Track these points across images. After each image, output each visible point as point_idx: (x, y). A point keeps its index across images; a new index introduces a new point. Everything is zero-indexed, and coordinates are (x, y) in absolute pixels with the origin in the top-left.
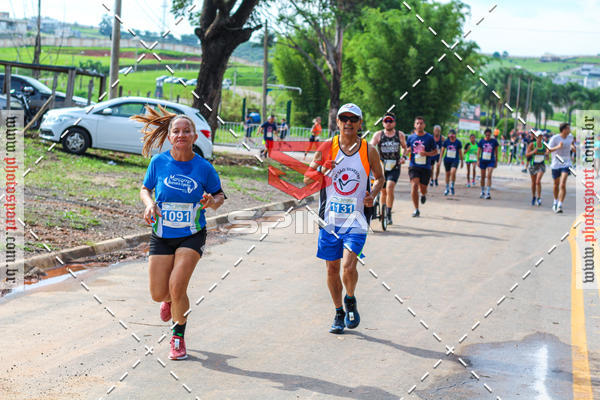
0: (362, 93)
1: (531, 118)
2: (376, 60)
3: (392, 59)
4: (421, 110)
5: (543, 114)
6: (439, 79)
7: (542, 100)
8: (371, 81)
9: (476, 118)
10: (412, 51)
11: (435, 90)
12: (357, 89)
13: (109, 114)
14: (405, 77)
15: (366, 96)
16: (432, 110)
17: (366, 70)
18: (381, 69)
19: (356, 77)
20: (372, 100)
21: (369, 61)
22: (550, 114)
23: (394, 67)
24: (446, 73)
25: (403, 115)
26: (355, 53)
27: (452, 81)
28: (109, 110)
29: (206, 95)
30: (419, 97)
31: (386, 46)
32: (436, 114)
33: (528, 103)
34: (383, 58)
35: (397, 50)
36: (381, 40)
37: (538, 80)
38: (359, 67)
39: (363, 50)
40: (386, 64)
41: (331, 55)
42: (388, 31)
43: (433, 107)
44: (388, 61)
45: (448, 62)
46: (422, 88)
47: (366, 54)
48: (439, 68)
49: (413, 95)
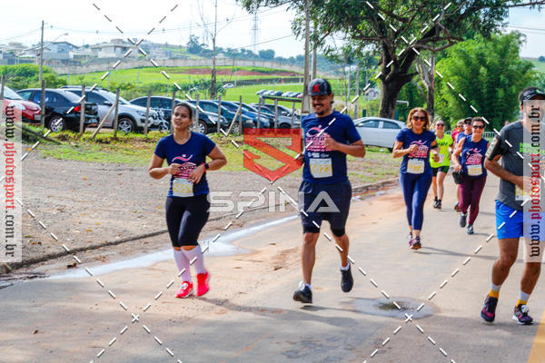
0: (447, 102)
2: (456, 77)
3: (469, 77)
4: (492, 114)
6: (505, 90)
8: (453, 93)
10: (483, 70)
11: (502, 98)
12: (443, 99)
14: (479, 90)
15: (450, 105)
16: (501, 114)
17: (449, 86)
18: (461, 83)
19: (442, 91)
20: (455, 107)
21: (452, 79)
23: (470, 83)
24: (510, 86)
27: (514, 92)
30: (490, 104)
31: (464, 68)
34: (462, 76)
35: (473, 70)
36: (460, 63)
38: (443, 83)
39: (448, 71)
40: (464, 80)
41: (427, 77)
42: (465, 56)
43: (501, 111)
44: (466, 78)
45: (510, 77)
46: (492, 97)
47: (449, 73)
48: (503, 82)
49: (486, 102)
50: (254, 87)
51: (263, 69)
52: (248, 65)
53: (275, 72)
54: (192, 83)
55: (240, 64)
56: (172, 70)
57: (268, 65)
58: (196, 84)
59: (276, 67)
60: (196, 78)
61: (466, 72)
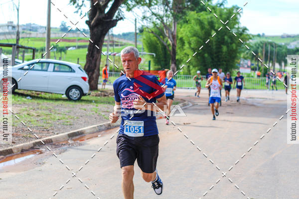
0: (188, 55)
1: (277, 66)
2: (195, 38)
3: (203, 37)
4: (219, 63)
5: (283, 64)
6: (228, 47)
7: (282, 57)
8: (192, 49)
9: (248, 67)
10: (213, 33)
11: (226, 52)
12: (186, 54)
13: (28, 69)
15: (190, 57)
16: (225, 63)
17: (190, 43)
19: (185, 47)
20: (194, 59)
21: (191, 39)
24: (231, 43)
26: (184, 35)
27: (234, 48)
28: (27, 67)
29: (93, 57)
30: (218, 56)
31: (199, 31)
32: (227, 65)
33: (274, 58)
34: (198, 37)
35: (205, 33)
36: (197, 28)
37: (280, 46)
38: (186, 42)
39: (188, 33)
40: (200, 40)
41: (171, 36)
42: (200, 23)
43: (225, 61)
44: (201, 38)
45: (232, 37)
46: (219, 52)
47: (189, 35)
48: (227, 41)
49: (215, 55)
61: (201, 33)
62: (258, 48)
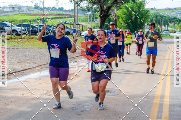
0: (121, 24)
1: (163, 27)
2: (124, 15)
5: (167, 26)
6: (140, 19)
7: (166, 22)
8: (123, 21)
15: (122, 24)
16: (139, 27)
17: (122, 18)
18: (126, 18)
19: (119, 20)
22: (168, 25)
23: (129, 17)
25: (132, 28)
26: (119, 14)
33: (163, 24)
34: (126, 15)
35: (130, 13)
36: (125, 10)
37: (165, 17)
38: (120, 17)
40: (127, 16)
41: (114, 15)
42: (127, 8)
43: (139, 26)
44: (127, 15)
46: (136, 22)
47: (122, 14)
49: (134, 23)
50: (57, 20)
51: (59, 14)
52: (55, 12)
53: (64, 15)
54: (36, 19)
55: (52, 12)
56: (29, 15)
57: (61, 12)
58: (38, 19)
59: (64, 13)
60: (37, 17)
61: (127, 13)
62: (153, 18)
